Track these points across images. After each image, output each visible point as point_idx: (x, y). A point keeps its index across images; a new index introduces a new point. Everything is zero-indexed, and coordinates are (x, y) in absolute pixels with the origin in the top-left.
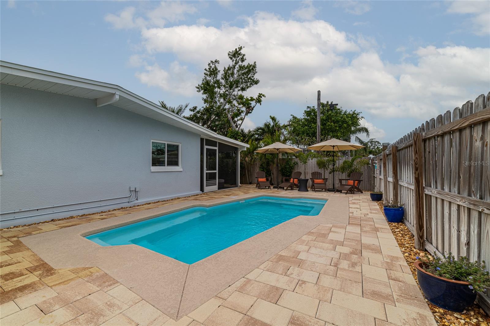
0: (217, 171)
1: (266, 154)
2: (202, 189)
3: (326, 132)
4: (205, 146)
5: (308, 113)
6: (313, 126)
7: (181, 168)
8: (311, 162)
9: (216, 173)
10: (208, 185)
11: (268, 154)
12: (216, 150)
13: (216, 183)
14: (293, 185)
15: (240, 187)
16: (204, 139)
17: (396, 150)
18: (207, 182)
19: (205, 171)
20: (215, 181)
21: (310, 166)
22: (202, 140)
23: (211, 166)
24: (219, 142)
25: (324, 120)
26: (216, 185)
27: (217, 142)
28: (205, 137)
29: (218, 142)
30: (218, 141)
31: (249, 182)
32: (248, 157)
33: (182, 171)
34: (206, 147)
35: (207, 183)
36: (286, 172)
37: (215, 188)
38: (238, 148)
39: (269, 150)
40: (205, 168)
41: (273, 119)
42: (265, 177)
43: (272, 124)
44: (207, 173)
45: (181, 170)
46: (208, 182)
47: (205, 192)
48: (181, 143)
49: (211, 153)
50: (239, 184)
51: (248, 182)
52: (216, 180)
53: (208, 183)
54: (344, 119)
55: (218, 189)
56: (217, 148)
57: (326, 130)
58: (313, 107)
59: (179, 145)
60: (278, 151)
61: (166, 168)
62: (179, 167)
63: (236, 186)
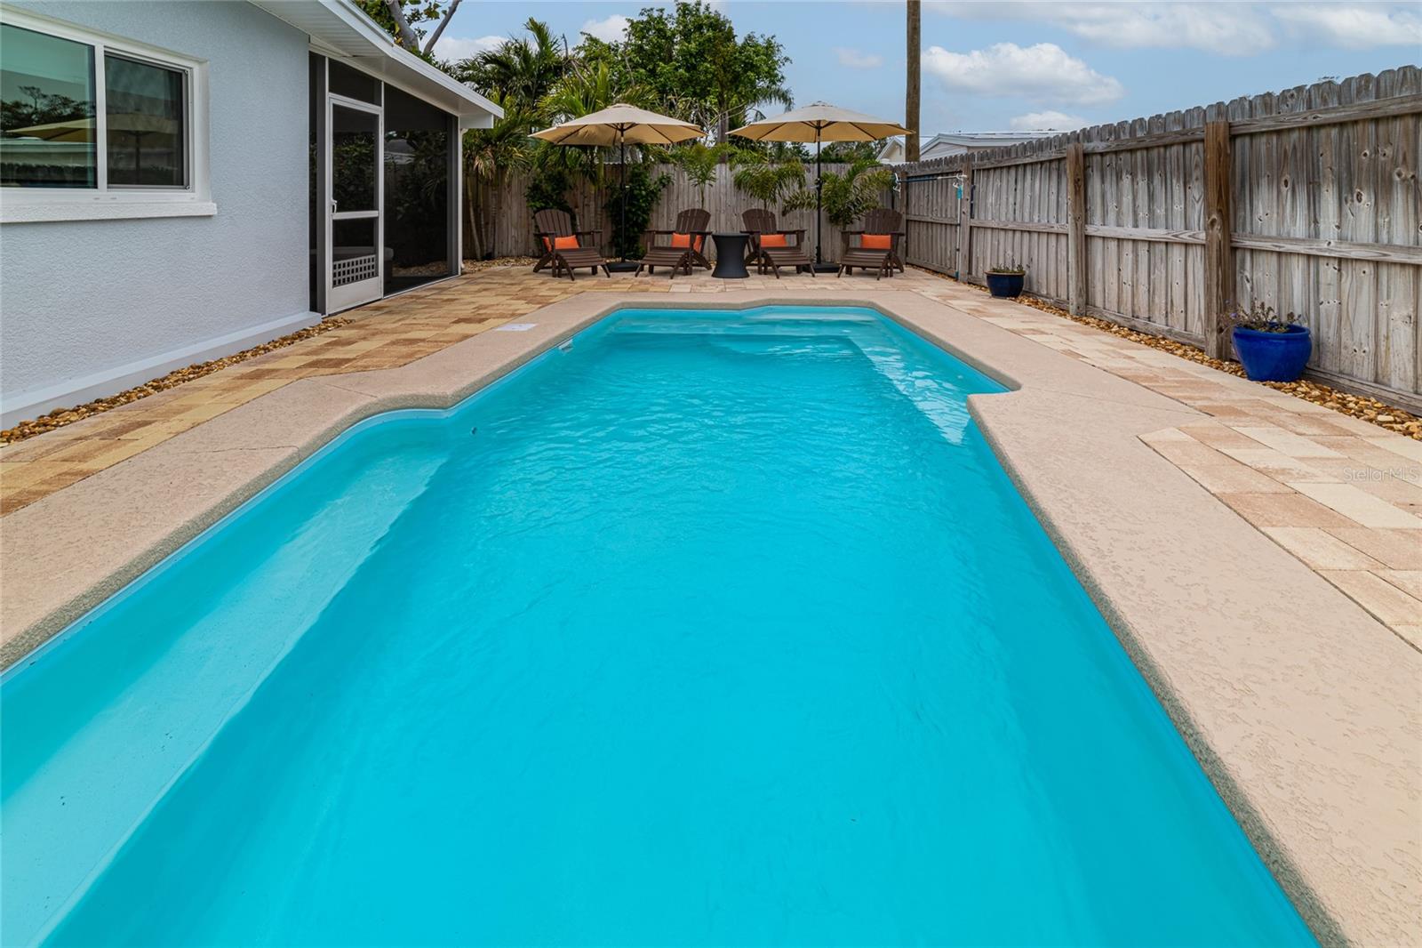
0: (379, 213)
1: (565, 146)
2: (316, 304)
3: (698, 91)
4: (328, 95)
5: (638, 29)
6: (663, 68)
7: (207, 201)
9: (373, 221)
10: (342, 277)
11: (571, 146)
12: (376, 117)
13: (375, 267)
14: (692, 257)
15: (462, 274)
16: (324, 57)
17: (1227, 134)
18: (337, 263)
19: (331, 215)
20: (371, 257)
22: (315, 61)
23: (353, 191)
24: (387, 82)
25: (691, 55)
26: (375, 274)
27: (380, 81)
28: (331, 52)
29: (385, 84)
30: (384, 79)
31: (482, 250)
32: (482, 157)
33: (210, 216)
34: (332, 99)
35: (337, 270)
37: (372, 287)
38: (457, 118)
39: (581, 132)
40: (330, 201)
41: (539, 30)
42: (570, 231)
43: (534, 48)
44: (336, 223)
45: (210, 208)
46: (342, 262)
47: (328, 313)
48: (199, 62)
49: (353, 130)
50: (461, 264)
51: (478, 252)
52: (376, 252)
53: (342, 269)
54: (747, 58)
55: (385, 294)
56: (379, 110)
57: (696, 84)
58: (662, 10)
59: (191, 68)
60: (622, 135)
61: (104, 200)
62: (193, 192)
63: (450, 272)
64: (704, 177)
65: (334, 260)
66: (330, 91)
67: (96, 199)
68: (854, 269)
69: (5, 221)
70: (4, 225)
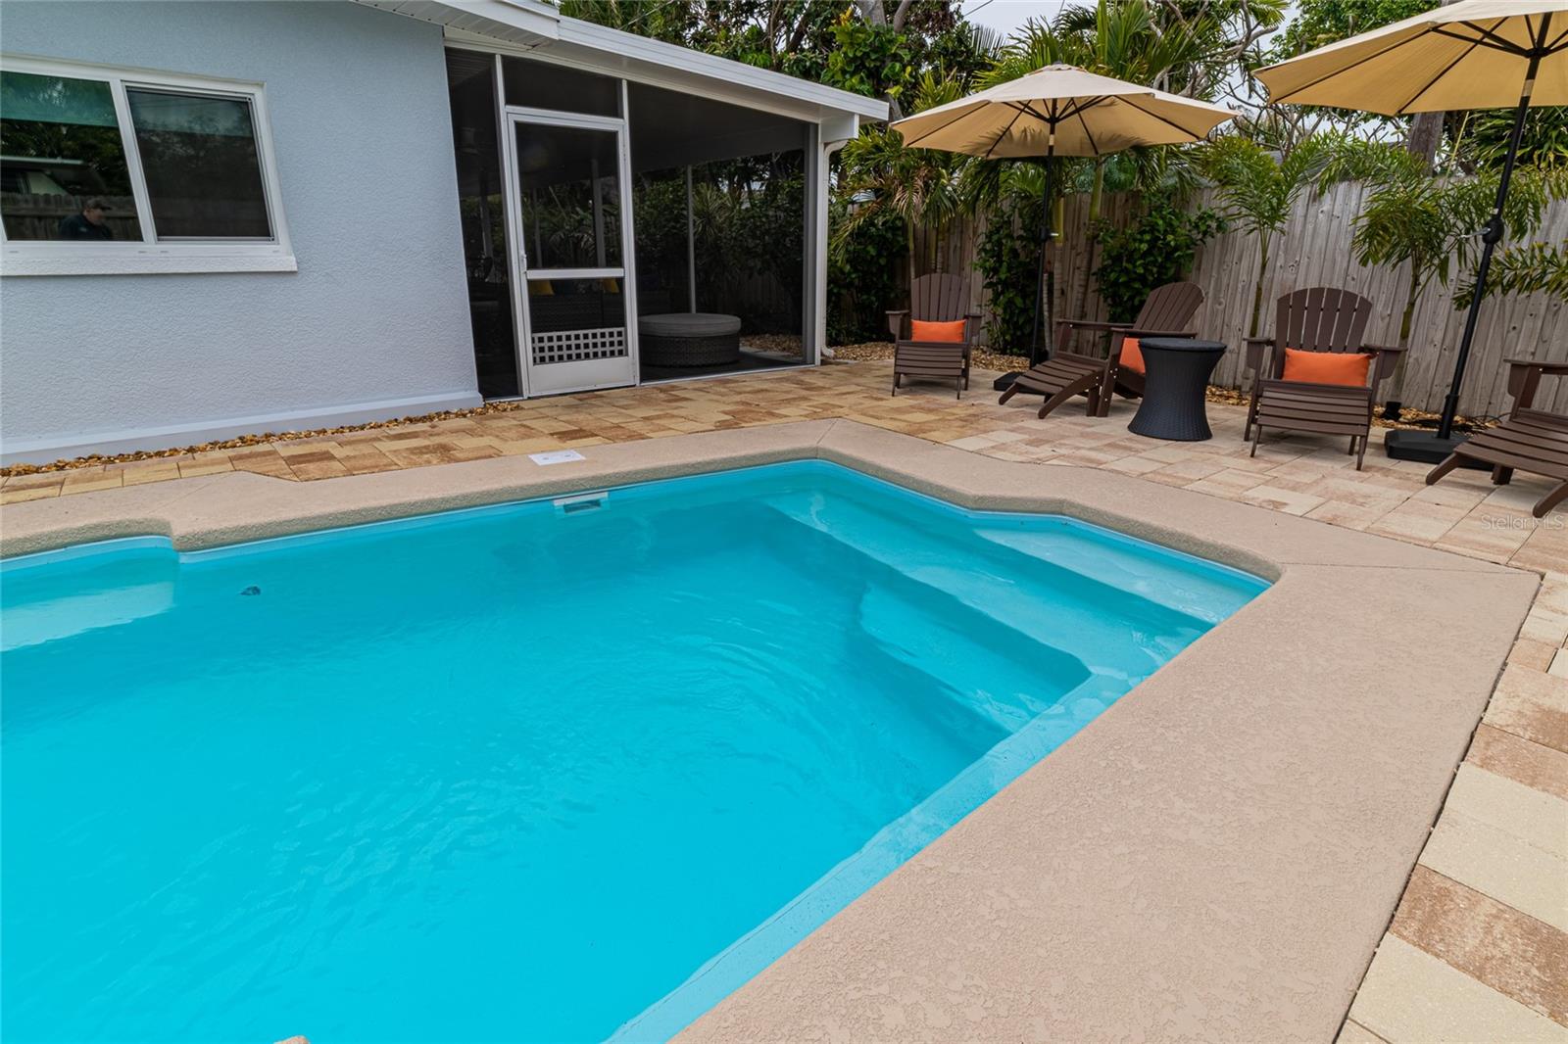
0: (628, 272)
4: (505, 109)
7: (288, 254)
8: (1331, 216)
9: (620, 281)
10: (556, 353)
12: (612, 137)
13: (620, 343)
15: (824, 363)
16: (492, 56)
18: (543, 335)
19: (521, 276)
20: (615, 330)
21: (1320, 242)
24: (634, 80)
26: (620, 353)
27: (621, 80)
29: (630, 83)
30: (626, 76)
33: (291, 273)
34: (514, 115)
35: (545, 344)
36: (1127, 284)
37: (623, 368)
38: (816, 125)
40: (516, 254)
44: (532, 284)
47: (525, 394)
48: (261, 86)
50: (823, 348)
52: (621, 324)
53: (555, 343)
56: (620, 126)
59: (253, 94)
60: (1052, 132)
61: (152, 252)
62: (279, 244)
63: (800, 357)
64: (1274, 215)
65: (534, 330)
66: (508, 102)
67: (141, 252)
68: (1517, 474)
69: (6, 274)
70: (3, 277)
